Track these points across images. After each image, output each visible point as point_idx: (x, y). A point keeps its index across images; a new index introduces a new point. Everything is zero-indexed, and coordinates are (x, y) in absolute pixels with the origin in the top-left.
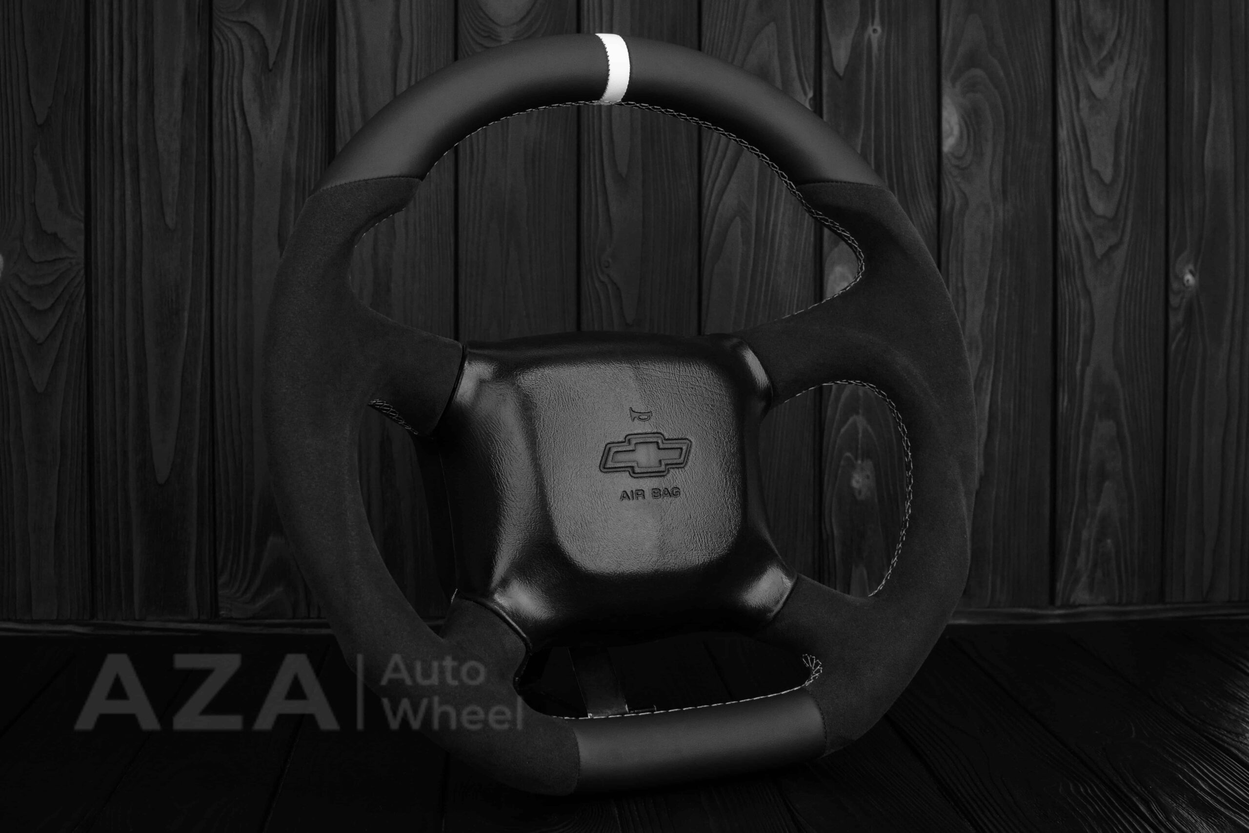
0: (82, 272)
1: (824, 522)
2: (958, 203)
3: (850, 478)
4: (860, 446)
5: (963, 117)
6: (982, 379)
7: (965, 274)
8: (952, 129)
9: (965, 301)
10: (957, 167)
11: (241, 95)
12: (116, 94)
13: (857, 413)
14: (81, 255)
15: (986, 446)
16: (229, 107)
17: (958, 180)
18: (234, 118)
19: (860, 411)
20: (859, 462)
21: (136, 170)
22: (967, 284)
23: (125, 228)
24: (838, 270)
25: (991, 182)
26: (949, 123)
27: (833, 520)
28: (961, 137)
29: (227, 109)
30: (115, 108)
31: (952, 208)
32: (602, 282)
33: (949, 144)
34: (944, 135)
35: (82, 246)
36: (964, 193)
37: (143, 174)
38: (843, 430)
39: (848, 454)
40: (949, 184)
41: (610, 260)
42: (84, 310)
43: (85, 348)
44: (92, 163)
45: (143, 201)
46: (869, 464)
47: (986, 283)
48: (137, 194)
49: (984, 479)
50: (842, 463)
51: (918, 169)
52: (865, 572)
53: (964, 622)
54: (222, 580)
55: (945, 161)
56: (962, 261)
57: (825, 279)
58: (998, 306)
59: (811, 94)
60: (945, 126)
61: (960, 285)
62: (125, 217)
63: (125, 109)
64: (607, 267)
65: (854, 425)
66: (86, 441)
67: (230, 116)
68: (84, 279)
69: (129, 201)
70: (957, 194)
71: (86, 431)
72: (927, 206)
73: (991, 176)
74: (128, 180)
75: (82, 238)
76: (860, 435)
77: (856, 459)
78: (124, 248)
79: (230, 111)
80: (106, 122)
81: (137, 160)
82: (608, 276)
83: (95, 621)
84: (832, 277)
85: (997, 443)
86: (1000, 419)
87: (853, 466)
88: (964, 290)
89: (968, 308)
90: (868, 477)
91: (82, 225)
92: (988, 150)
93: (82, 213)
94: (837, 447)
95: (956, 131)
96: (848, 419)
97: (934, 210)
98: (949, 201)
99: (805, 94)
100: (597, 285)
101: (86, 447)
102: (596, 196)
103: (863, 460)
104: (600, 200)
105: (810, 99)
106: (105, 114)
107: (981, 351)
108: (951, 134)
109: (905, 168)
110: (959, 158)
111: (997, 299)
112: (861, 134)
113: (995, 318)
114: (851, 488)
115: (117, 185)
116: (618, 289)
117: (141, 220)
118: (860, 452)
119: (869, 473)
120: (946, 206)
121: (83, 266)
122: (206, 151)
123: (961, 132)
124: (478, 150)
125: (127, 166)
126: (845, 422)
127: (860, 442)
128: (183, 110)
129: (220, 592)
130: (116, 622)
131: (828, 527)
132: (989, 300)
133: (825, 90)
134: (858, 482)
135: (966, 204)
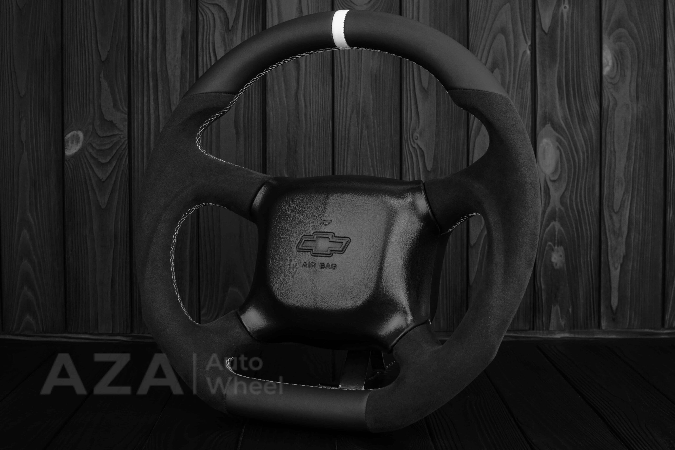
0: (126, 142)
1: (537, 282)
2: (611, 104)
3: (550, 258)
4: (556, 239)
5: (614, 56)
6: (624, 202)
7: (615, 143)
8: (608, 62)
9: (615, 157)
10: (611, 83)
11: (214, 44)
12: (145, 44)
13: (555, 220)
14: (126, 132)
15: (627, 239)
16: (208, 51)
17: (612, 90)
18: (210, 57)
19: (557, 219)
20: (556, 247)
21: (156, 86)
22: (616, 148)
23: (150, 119)
24: (545, 141)
25: (630, 91)
26: (606, 59)
27: (542, 279)
28: (613, 66)
29: (206, 52)
30: (145, 52)
31: (608, 106)
32: (414, 148)
33: (606, 70)
34: (604, 65)
35: (126, 129)
36: (615, 98)
37: (160, 88)
38: (547, 230)
39: (550, 243)
40: (607, 92)
41: (418, 135)
42: (127, 162)
43: (128, 184)
44: (132, 82)
45: (160, 103)
46: (561, 249)
47: (627, 148)
48: (156, 99)
49: (626, 257)
50: (547, 248)
51: (589, 85)
52: (559, 309)
53: (613, 336)
54: (202, 312)
55: (604, 80)
56: (614, 135)
57: (537, 146)
58: (633, 161)
59: (529, 43)
60: (604, 61)
61: (612, 149)
62: (150, 112)
63: (150, 52)
64: (417, 139)
65: (554, 227)
66: (128, 235)
67: (208, 55)
68: (127, 145)
69: (152, 103)
70: (611, 99)
71: (128, 229)
72: (594, 105)
73: (630, 88)
74: (151, 92)
75: (126, 123)
76: (557, 233)
77: (555, 246)
78: (149, 129)
79: (208, 53)
80: (139, 59)
81: (157, 80)
82: (417, 144)
83: (133, 334)
84: (541, 145)
85: (633, 237)
86: (634, 223)
87: (553, 250)
88: (615, 152)
89: (617, 162)
90: (561, 256)
91: (126, 116)
92: (628, 73)
93: (126, 110)
94: (544, 239)
95: (610, 63)
96: (550, 223)
97: (598, 108)
98: (607, 101)
99: (527, 43)
100: (411, 149)
101: (128, 238)
102: (411, 100)
103: (558, 247)
104: (413, 102)
105: (529, 46)
106: (139, 55)
107: (624, 185)
108: (608, 65)
109: (582, 84)
110: (612, 78)
111: (633, 157)
112: (558, 65)
113: (632, 167)
114: (551, 263)
115: (145, 93)
116: (423, 151)
117: (159, 113)
118: (556, 242)
119: (561, 254)
120: (605, 105)
121: (126, 139)
122: (195, 75)
123: (613, 64)
124: (345, 75)
125: (151, 84)
126: (548, 225)
127: (556, 236)
128: (182, 53)
129: (202, 319)
130: (144, 335)
131: (539, 284)
132: (628, 158)
133: (537, 41)
134: (555, 259)
135: (616, 104)
